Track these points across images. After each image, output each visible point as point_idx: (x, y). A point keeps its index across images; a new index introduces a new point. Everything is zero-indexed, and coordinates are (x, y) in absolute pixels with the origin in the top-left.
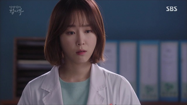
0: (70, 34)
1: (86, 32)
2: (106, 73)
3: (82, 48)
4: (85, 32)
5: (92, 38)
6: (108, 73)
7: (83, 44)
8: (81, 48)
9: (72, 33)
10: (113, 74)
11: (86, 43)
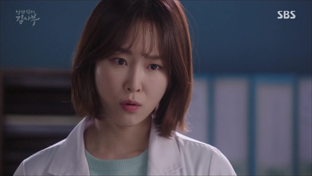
0: (117, 63)
1: (150, 67)
2: (180, 140)
3: (133, 98)
4: (147, 68)
5: (158, 82)
6: (185, 141)
7: (138, 91)
8: (131, 98)
9: (121, 62)
10: (194, 143)
11: (144, 89)
